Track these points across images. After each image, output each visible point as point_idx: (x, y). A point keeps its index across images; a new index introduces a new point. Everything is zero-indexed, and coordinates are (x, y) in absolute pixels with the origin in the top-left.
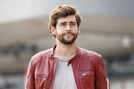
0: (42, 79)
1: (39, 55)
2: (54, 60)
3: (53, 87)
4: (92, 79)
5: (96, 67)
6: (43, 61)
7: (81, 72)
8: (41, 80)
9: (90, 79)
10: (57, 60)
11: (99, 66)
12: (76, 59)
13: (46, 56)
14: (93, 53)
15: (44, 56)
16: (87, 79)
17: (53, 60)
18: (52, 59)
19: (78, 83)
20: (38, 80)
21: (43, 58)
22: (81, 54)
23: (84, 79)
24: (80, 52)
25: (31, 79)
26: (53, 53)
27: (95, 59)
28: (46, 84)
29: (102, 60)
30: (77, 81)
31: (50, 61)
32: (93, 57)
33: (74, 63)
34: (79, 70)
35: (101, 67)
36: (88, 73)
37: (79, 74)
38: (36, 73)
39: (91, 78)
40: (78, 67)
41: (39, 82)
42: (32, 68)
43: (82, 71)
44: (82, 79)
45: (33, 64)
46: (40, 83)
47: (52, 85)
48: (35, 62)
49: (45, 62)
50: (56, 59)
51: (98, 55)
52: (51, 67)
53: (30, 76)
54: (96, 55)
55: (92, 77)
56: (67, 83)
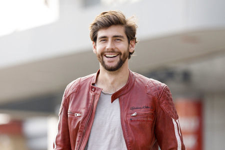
0: (77, 119)
1: (77, 82)
2: (96, 92)
3: (90, 131)
4: (147, 121)
5: (157, 101)
6: (81, 92)
7: (130, 111)
8: (75, 120)
9: (144, 121)
10: (99, 92)
11: (161, 100)
12: (125, 91)
13: (86, 85)
14: (152, 82)
15: (83, 84)
16: (139, 121)
17: (94, 91)
18: (93, 89)
19: (125, 127)
20: (71, 119)
21: (82, 88)
22: (135, 83)
23: (135, 121)
24: (133, 80)
25: (63, 116)
26: (95, 80)
27: (155, 90)
28: (82, 126)
29: (166, 92)
30: (124, 124)
31: (90, 93)
32: (152, 87)
33: (122, 97)
34: (128, 107)
35: (164, 102)
36: (142, 111)
37: (127, 114)
38: (69, 109)
39: (145, 119)
40: (127, 104)
41: (72, 122)
42: (66, 100)
43: (133, 109)
44: (131, 120)
45: (67, 96)
46: (74, 124)
47: (90, 128)
48: (70, 92)
49: (83, 94)
50: (98, 90)
51: (160, 84)
52: (90, 102)
53: (62, 113)
54: (157, 85)
55: (147, 117)
56: (110, 126)
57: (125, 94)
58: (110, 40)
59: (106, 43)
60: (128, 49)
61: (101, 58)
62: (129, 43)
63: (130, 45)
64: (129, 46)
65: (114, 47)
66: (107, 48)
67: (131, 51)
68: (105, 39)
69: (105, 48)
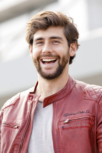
10: (36, 99)
12: (61, 97)
16: (72, 128)
19: (55, 136)
23: (67, 129)
33: (57, 103)
34: (61, 114)
37: (59, 121)
40: (61, 111)
43: (66, 115)
44: (63, 128)
50: (36, 97)
57: (60, 100)
58: (46, 42)
59: (43, 46)
60: (68, 53)
61: (37, 63)
62: (69, 46)
63: (71, 48)
64: (69, 49)
65: (51, 51)
66: (43, 51)
67: (72, 55)
68: (41, 41)
69: (41, 52)
